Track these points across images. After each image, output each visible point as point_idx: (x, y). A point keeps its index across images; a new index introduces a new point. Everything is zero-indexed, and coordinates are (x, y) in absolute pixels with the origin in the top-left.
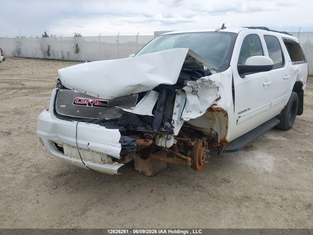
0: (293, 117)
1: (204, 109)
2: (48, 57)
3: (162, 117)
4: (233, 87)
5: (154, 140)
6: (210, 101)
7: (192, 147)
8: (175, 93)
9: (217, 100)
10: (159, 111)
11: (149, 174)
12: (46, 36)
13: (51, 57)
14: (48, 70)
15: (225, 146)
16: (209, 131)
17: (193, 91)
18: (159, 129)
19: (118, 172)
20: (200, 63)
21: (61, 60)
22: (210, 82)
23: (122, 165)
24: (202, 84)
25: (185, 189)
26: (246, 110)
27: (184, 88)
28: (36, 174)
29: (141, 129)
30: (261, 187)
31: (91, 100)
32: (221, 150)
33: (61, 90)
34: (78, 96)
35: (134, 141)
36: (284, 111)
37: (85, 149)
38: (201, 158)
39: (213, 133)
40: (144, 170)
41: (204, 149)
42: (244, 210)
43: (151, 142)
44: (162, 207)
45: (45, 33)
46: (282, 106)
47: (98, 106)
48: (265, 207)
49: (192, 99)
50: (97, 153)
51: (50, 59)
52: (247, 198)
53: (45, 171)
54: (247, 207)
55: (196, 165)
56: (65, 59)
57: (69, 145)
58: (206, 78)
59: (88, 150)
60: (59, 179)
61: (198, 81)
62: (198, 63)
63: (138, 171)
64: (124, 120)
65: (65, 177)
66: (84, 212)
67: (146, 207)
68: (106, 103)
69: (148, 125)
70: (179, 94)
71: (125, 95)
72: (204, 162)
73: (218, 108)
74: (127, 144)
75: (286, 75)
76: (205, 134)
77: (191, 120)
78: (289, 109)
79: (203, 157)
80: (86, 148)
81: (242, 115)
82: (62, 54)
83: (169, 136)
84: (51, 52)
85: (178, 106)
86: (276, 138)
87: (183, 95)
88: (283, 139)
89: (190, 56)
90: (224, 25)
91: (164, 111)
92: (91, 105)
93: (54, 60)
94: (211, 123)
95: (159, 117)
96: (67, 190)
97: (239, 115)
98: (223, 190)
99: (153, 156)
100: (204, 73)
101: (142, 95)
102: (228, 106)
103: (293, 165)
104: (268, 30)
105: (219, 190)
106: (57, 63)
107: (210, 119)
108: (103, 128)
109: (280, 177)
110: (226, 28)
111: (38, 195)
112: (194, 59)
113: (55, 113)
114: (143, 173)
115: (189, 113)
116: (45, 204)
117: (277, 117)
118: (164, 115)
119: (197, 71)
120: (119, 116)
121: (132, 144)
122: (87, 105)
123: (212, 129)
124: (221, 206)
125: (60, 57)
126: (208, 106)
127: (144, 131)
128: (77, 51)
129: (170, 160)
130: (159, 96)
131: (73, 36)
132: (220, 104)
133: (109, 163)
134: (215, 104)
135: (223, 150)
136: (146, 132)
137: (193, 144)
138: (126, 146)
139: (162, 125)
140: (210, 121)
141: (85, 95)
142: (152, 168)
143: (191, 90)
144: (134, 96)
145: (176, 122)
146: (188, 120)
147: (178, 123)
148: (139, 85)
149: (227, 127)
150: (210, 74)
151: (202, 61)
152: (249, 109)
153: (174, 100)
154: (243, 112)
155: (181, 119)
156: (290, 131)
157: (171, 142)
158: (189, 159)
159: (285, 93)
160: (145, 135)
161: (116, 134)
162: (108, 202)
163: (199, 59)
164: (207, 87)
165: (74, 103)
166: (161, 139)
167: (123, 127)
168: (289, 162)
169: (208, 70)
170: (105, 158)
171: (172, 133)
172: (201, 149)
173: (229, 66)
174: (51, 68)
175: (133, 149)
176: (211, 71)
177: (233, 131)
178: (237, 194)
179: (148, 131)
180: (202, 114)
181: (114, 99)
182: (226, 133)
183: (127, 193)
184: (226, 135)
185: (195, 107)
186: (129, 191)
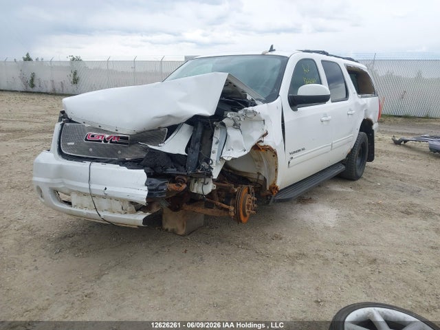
0: (363, 165)
1: (248, 146)
2: (31, 88)
3: (197, 156)
4: (283, 121)
5: (188, 184)
6: (256, 136)
7: (235, 194)
8: (214, 127)
9: (263, 136)
10: (193, 149)
11: (182, 232)
12: (28, 59)
13: (36, 89)
14: (32, 107)
15: (275, 194)
16: (255, 176)
17: (234, 125)
18: (194, 171)
19: (143, 223)
20: (243, 92)
21: (52, 94)
22: (254, 113)
23: (148, 214)
24: (245, 117)
25: (227, 248)
26: (299, 151)
27: (224, 121)
28: (30, 237)
29: (171, 171)
30: (320, 243)
31: (107, 136)
32: (270, 199)
33: (68, 124)
34: (91, 131)
35: (163, 184)
36: (350, 155)
37: (100, 196)
38: (246, 207)
39: (261, 178)
40: (175, 228)
41: (249, 196)
42: (298, 268)
43: (184, 186)
44: (199, 267)
45: (28, 54)
46: (347, 149)
47: (116, 143)
48: (324, 264)
49: (233, 134)
50: (117, 199)
51: (34, 93)
52: (302, 255)
53: (42, 233)
54: (302, 264)
55: (239, 215)
56: (57, 92)
57: (79, 193)
58: (250, 108)
59: (105, 197)
60: (63, 242)
61: (241, 112)
62: (240, 91)
63: (167, 230)
64: (150, 160)
65: (71, 239)
66: (99, 277)
67: (179, 269)
68: (127, 138)
69: (180, 167)
70: (218, 128)
71: (151, 128)
72: (249, 212)
73: (265, 146)
74: (154, 188)
75: (350, 110)
76: (251, 180)
77: (233, 159)
78: (357, 153)
79: (248, 206)
80: (102, 194)
81: (294, 156)
82: (53, 86)
83: (207, 180)
84: (36, 82)
85: (217, 143)
86: (341, 190)
87: (223, 130)
88: (350, 190)
89: (230, 83)
90: (272, 46)
91: (200, 149)
92: (107, 142)
93: (40, 93)
94: (259, 166)
95: (194, 156)
96: (74, 254)
97: (292, 156)
98: (274, 247)
99: (188, 208)
100: (247, 104)
101: (172, 129)
102: (277, 144)
103: (359, 218)
104: (327, 54)
105: (268, 247)
106: (44, 97)
107: (257, 161)
108: (124, 169)
109: (342, 232)
110: (274, 50)
111: (35, 261)
112: (235, 86)
113: (60, 152)
114: (174, 232)
115: (231, 151)
116: (46, 271)
117: (342, 162)
118: (200, 153)
119: (239, 101)
120: (144, 155)
121: (161, 188)
122: (103, 142)
123: (259, 174)
124: (271, 264)
125: (49, 89)
126: (253, 144)
127: (176, 173)
128: (75, 81)
129: (209, 212)
130: (193, 131)
131: (69, 60)
132: (268, 141)
133: (131, 212)
134: (261, 141)
135: (272, 198)
136: (178, 175)
137: (236, 190)
138: (153, 190)
139: (198, 166)
140: (257, 163)
141: (99, 130)
142: (185, 223)
143: (232, 122)
144: (162, 130)
145: (214, 162)
146: (229, 159)
147: (217, 164)
148: (169, 116)
149: (276, 170)
150: (255, 105)
151: (245, 89)
152: (303, 149)
153: (212, 136)
154: (296, 152)
155: (221, 158)
156: (359, 181)
157: (210, 188)
158: (232, 208)
159: (350, 133)
160: (176, 178)
161: (141, 175)
162: (130, 265)
163: (241, 87)
164: (251, 120)
165: (86, 140)
166: (196, 184)
167: (148, 168)
168: (355, 215)
169: (252, 100)
170: (127, 205)
171: (210, 175)
172: (246, 197)
173: (278, 96)
174: (37, 105)
175: (161, 194)
176: (257, 102)
177: (285, 176)
178: (291, 251)
179: (180, 173)
180: (246, 153)
181: (138, 133)
182: (276, 177)
183: (154, 254)
184: (276, 180)
185: (237, 143)
186: (157, 252)
